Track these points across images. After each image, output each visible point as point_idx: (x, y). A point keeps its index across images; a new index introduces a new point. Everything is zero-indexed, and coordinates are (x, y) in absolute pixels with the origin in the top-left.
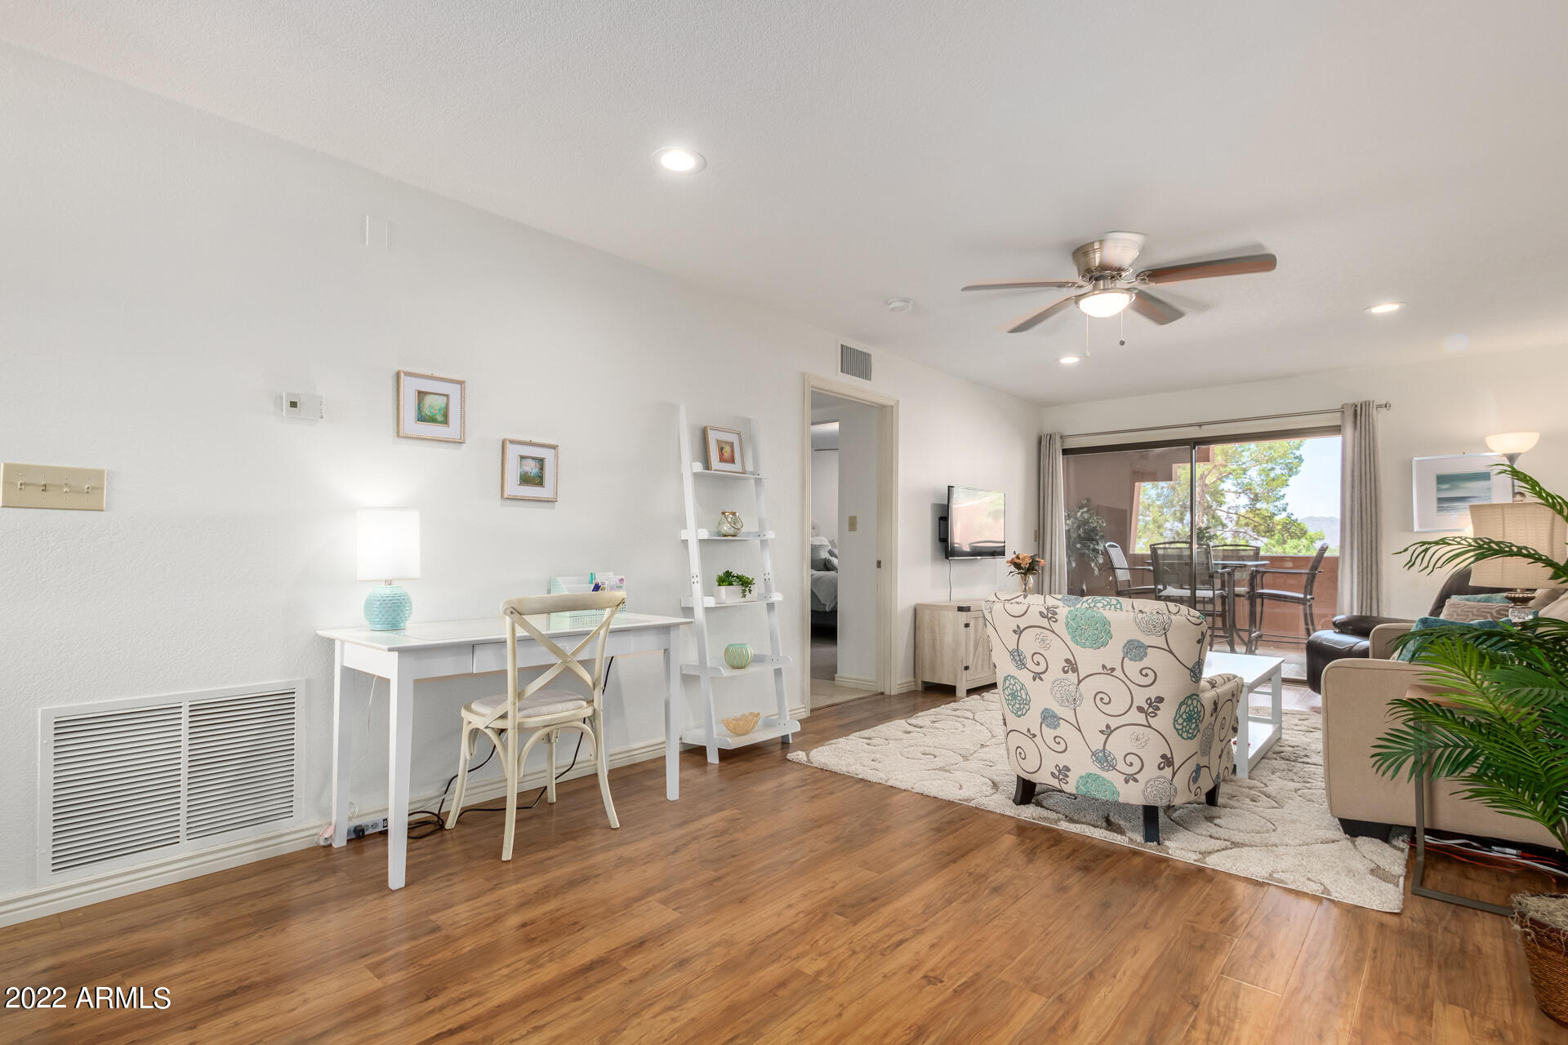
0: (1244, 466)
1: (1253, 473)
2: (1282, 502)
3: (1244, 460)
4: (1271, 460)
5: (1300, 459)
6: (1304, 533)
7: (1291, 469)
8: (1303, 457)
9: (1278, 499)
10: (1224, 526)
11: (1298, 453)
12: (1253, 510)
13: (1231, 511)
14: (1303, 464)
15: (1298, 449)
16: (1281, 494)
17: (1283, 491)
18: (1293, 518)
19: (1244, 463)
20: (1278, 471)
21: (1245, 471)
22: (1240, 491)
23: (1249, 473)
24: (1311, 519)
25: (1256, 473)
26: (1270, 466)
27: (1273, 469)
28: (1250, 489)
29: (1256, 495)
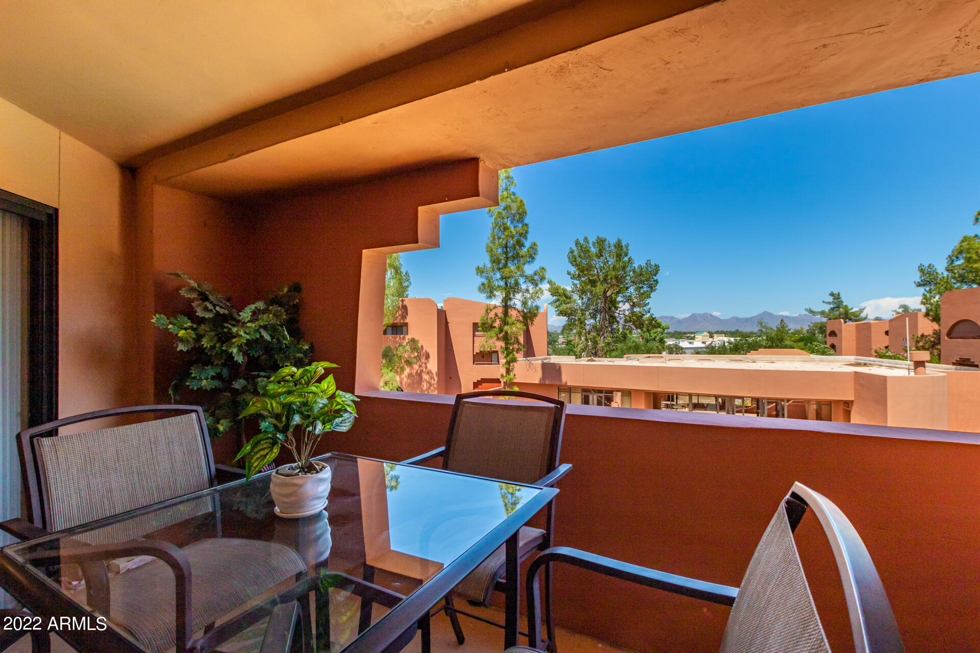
0: (627, 286)
1: (632, 289)
2: (648, 307)
3: (627, 282)
4: (642, 282)
5: (657, 281)
6: (659, 326)
7: (652, 288)
8: (658, 280)
9: (645, 305)
10: (618, 322)
11: (655, 278)
12: (633, 313)
13: (621, 313)
14: (658, 285)
15: (655, 275)
16: (647, 302)
17: (648, 301)
18: (654, 317)
19: (627, 284)
20: (645, 289)
21: (627, 288)
22: (625, 300)
23: (630, 290)
24: (662, 317)
25: (633, 290)
26: (641, 285)
27: (642, 287)
28: (630, 300)
29: (634, 303)
